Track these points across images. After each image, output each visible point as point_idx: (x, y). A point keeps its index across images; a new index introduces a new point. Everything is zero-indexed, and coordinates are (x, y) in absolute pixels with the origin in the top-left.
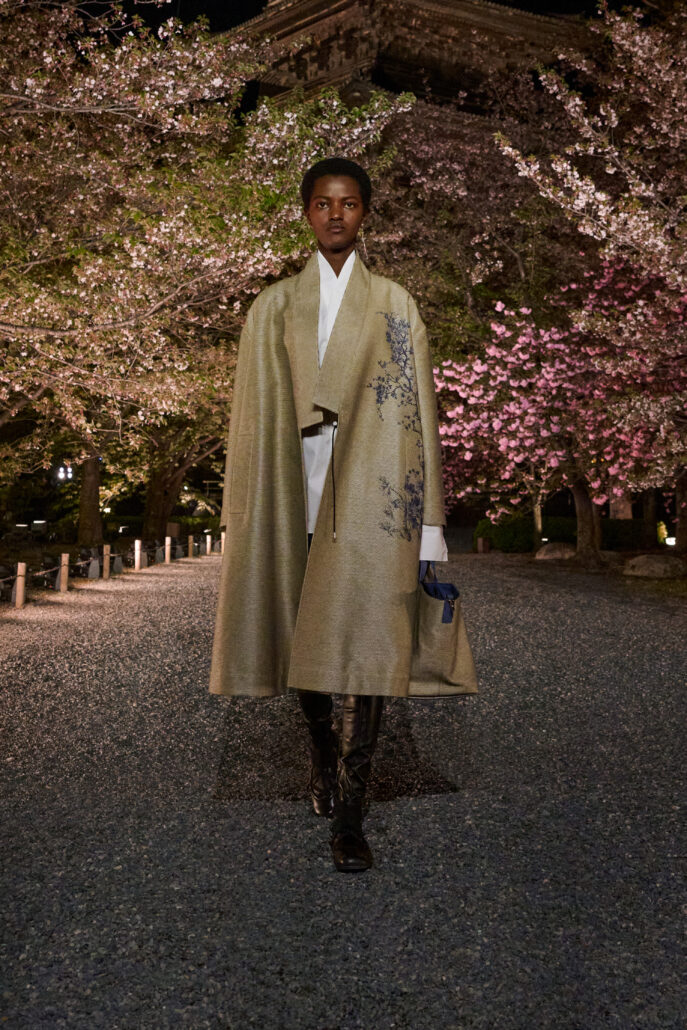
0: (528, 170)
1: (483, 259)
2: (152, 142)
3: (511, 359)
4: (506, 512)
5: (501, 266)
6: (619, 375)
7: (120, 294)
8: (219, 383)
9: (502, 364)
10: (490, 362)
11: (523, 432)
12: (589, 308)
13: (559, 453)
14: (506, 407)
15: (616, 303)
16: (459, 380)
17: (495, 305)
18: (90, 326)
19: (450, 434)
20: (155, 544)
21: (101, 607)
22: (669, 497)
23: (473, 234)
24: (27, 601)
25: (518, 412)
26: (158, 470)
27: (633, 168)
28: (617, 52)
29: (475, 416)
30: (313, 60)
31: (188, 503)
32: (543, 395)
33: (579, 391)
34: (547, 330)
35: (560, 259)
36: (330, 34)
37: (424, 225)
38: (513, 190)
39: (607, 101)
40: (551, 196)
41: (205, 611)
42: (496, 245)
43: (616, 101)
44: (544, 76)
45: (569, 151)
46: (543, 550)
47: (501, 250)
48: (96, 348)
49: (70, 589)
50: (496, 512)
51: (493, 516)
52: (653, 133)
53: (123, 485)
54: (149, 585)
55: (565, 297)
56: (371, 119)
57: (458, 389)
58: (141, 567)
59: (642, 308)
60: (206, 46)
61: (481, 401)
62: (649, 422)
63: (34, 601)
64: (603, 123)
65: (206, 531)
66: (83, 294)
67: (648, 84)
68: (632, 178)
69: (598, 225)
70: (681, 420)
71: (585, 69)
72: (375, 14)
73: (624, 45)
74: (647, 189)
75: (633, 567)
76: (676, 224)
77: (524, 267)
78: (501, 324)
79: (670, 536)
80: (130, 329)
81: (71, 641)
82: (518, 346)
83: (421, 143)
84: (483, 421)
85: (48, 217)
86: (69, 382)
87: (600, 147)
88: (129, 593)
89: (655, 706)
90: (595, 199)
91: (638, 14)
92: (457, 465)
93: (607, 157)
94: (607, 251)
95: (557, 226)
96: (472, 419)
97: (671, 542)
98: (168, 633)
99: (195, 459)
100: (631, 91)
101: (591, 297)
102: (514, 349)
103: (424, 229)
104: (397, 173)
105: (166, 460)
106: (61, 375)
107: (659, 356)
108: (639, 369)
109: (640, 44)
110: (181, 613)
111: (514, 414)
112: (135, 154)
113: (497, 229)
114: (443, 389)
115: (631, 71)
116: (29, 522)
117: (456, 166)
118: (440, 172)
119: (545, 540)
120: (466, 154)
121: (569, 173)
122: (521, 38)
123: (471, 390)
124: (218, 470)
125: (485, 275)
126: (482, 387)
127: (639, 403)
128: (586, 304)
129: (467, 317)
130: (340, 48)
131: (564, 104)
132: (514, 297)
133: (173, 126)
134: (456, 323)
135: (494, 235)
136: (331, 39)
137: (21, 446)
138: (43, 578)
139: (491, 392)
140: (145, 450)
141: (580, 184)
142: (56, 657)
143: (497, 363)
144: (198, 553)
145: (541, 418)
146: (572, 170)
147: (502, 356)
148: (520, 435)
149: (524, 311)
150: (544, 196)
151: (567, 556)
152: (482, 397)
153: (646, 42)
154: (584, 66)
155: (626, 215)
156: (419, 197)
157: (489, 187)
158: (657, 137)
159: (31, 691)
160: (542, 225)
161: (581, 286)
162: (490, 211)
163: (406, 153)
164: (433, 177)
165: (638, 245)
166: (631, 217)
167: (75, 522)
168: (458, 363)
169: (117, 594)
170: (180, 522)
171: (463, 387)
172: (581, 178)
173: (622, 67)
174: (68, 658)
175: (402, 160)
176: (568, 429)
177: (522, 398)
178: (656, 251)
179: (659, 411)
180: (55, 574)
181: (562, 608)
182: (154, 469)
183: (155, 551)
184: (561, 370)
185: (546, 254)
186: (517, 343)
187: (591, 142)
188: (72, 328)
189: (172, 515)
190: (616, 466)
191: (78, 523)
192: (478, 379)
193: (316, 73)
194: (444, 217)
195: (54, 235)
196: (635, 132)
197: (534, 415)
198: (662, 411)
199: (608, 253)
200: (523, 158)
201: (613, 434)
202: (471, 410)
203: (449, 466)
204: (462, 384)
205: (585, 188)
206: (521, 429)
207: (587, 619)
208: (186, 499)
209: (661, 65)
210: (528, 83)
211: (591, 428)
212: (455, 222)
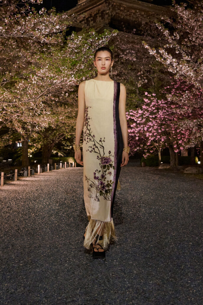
0: (152, 52)
1: (141, 80)
2: (40, 45)
3: (150, 109)
4: (149, 155)
5: (146, 81)
6: (181, 113)
7: (29, 91)
8: (61, 118)
9: (147, 111)
10: (143, 110)
11: (153, 131)
12: (173, 94)
13: (164, 137)
14: (148, 124)
15: (181, 92)
16: (134, 116)
17: (145, 93)
18: (20, 101)
19: (132, 132)
20: (45, 166)
21: (27, 185)
22: (198, 150)
23: (138, 72)
24: (5, 184)
25: (152, 125)
26: (46, 144)
27: (184, 52)
28: (179, 17)
29: (139, 126)
30: (92, 20)
31: (55, 153)
32: (159, 120)
33: (170, 118)
34: (161, 100)
35: (164, 79)
36: (96, 12)
37: (124, 69)
38: (150, 58)
39: (176, 31)
40: (160, 60)
41: (57, 186)
42: (145, 75)
43: (179, 31)
44: (157, 24)
45: (165, 47)
46: (161, 166)
47: (147, 76)
48: (23, 108)
49: (18, 180)
50: (146, 155)
51: (145, 156)
52: (190, 41)
53: (35, 149)
54: (42, 178)
55: (166, 90)
56: (105, 38)
57: (134, 118)
58: (40, 173)
59: (187, 93)
60: (54, 16)
61: (141, 122)
62: (190, 127)
63: (7, 184)
64: (175, 38)
65: (61, 162)
66: (18, 92)
67: (188, 26)
68: (184, 54)
69: (174, 69)
70: (200, 127)
71: (169, 22)
72: (110, 6)
73: (180, 14)
74: (188, 57)
75: (187, 171)
76: (197, 68)
77: (154, 81)
78: (147, 98)
79: (199, 161)
80: (33, 102)
81: (16, 196)
82: (152, 105)
83: (122, 44)
84: (142, 128)
85: (9, 68)
86: (16, 118)
87: (174, 45)
88: (35, 181)
89: (189, 212)
90: (172, 61)
91: (185, 5)
92: (135, 141)
93: (176, 48)
94: (176, 76)
95: (163, 69)
96: (139, 127)
97: (199, 163)
98: (46, 193)
99: (57, 140)
100: (183, 28)
101: (173, 90)
102: (151, 106)
103: (124, 70)
104: (115, 54)
105: (48, 141)
106: (14, 116)
107: (193, 108)
108: (187, 112)
109: (185, 14)
110: (50, 187)
111: (151, 126)
112: (35, 49)
113: (145, 70)
114: (130, 118)
115: (183, 22)
116: (7, 160)
117: (133, 52)
118: (128, 53)
119: (162, 163)
120: (136, 48)
121: (164, 53)
122: (154, 13)
123: (138, 119)
124: (64, 144)
125: (142, 84)
126: (141, 117)
127: (187, 122)
128: (172, 92)
129: (137, 97)
130: (100, 16)
131: (163, 32)
132: (151, 90)
133: (44, 41)
134: (134, 98)
135: (144, 72)
136: (97, 14)
137: (3, 137)
138: (10, 177)
139: (144, 119)
140: (42, 138)
141: (168, 56)
142: (11, 200)
143: (146, 111)
144: (58, 168)
145: (159, 127)
146: (165, 52)
147: (147, 108)
148: (153, 132)
149: (154, 95)
150: (158, 60)
151: (168, 167)
152: (141, 120)
153: (187, 13)
154: (169, 21)
155: (182, 66)
156: (122, 61)
157: (143, 58)
158: (192, 42)
159: (3, 211)
160: (159, 69)
161: (171, 87)
162: (143, 65)
163: (118, 48)
164: (126, 55)
165: (185, 74)
166: (183, 66)
167: (21, 160)
168: (134, 111)
169: (32, 181)
170: (53, 159)
171: (136, 118)
172: (168, 55)
173: (180, 21)
174: (15, 201)
175: (117, 50)
176: (167, 130)
177: (153, 121)
178: (191, 76)
179: (193, 124)
180: (13, 175)
181: (164, 183)
182: (45, 143)
183: (44, 168)
184: (165, 112)
185: (160, 77)
186: (152, 104)
187: (171, 44)
188: (16, 102)
189: (51, 157)
190: (181, 140)
191: (22, 160)
192: (140, 115)
193: (93, 24)
194: (129, 67)
195: (10, 74)
196: (185, 41)
197: (157, 126)
198: (194, 124)
199: (177, 77)
200: (151, 49)
201: (180, 131)
202: (138, 125)
203: (133, 141)
204: (135, 117)
205: (169, 57)
206: (153, 130)
207: (171, 187)
208: (55, 152)
209: (192, 20)
210: (154, 26)
211: (174, 129)
212: (133, 68)
